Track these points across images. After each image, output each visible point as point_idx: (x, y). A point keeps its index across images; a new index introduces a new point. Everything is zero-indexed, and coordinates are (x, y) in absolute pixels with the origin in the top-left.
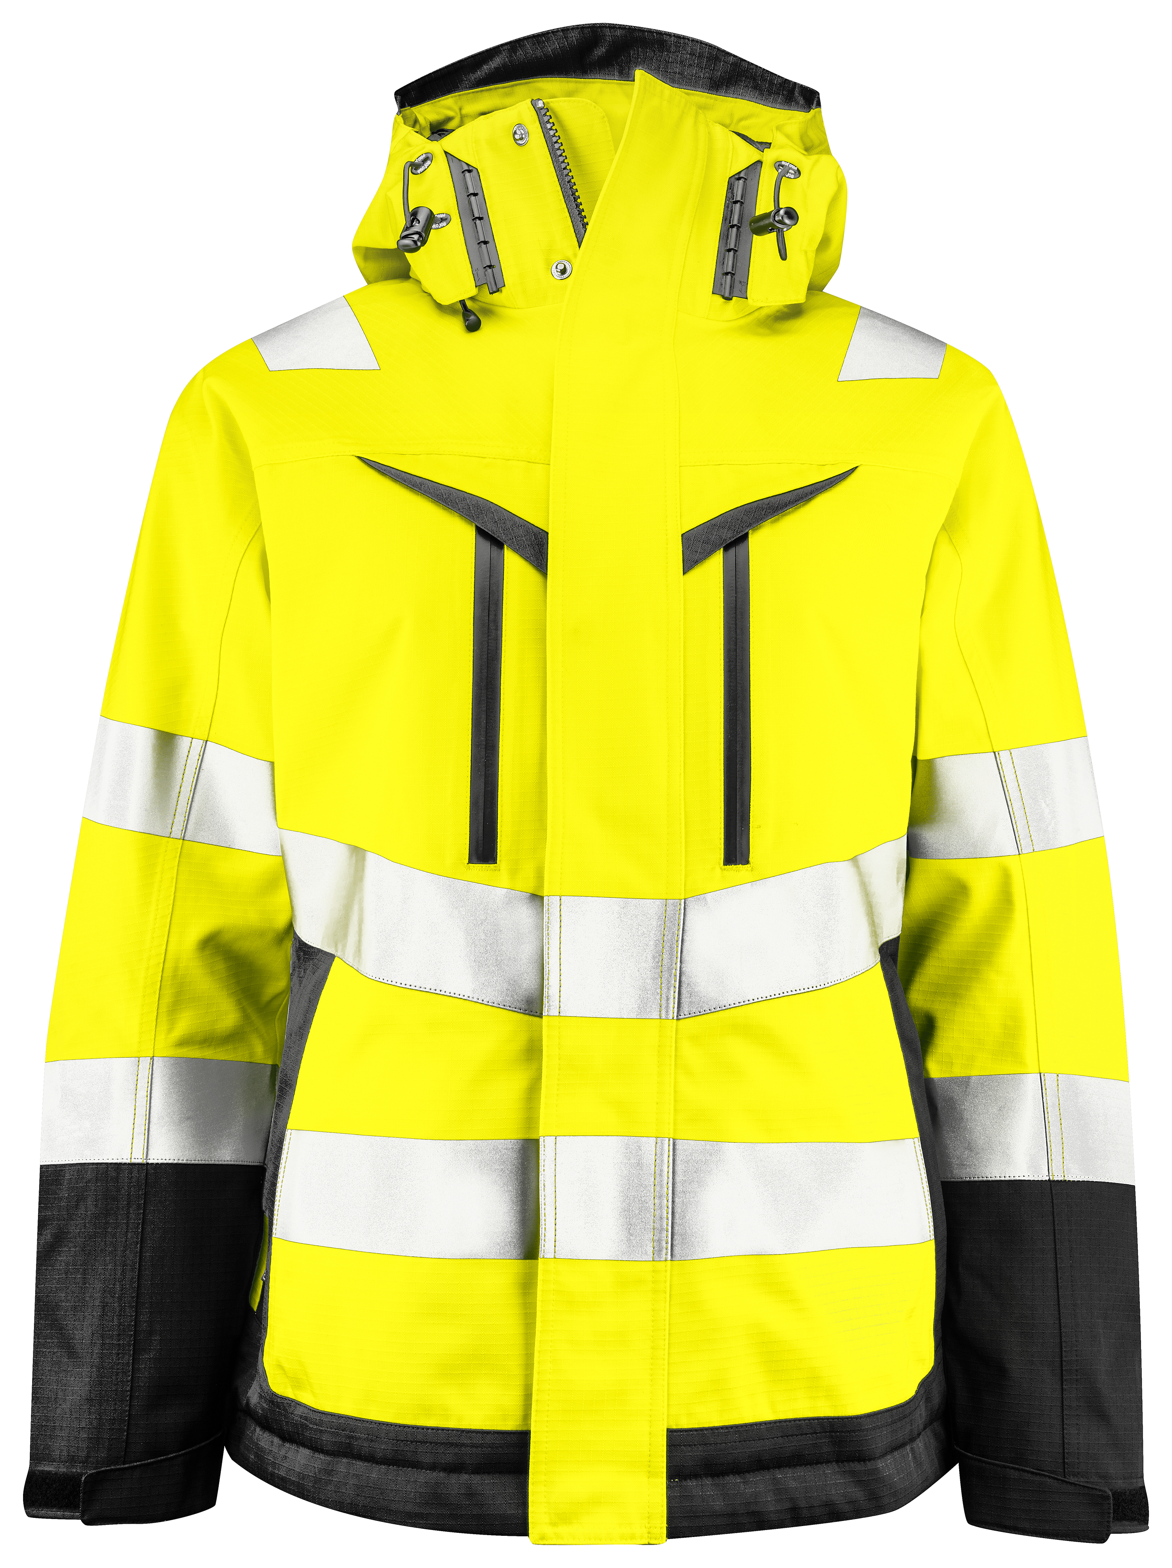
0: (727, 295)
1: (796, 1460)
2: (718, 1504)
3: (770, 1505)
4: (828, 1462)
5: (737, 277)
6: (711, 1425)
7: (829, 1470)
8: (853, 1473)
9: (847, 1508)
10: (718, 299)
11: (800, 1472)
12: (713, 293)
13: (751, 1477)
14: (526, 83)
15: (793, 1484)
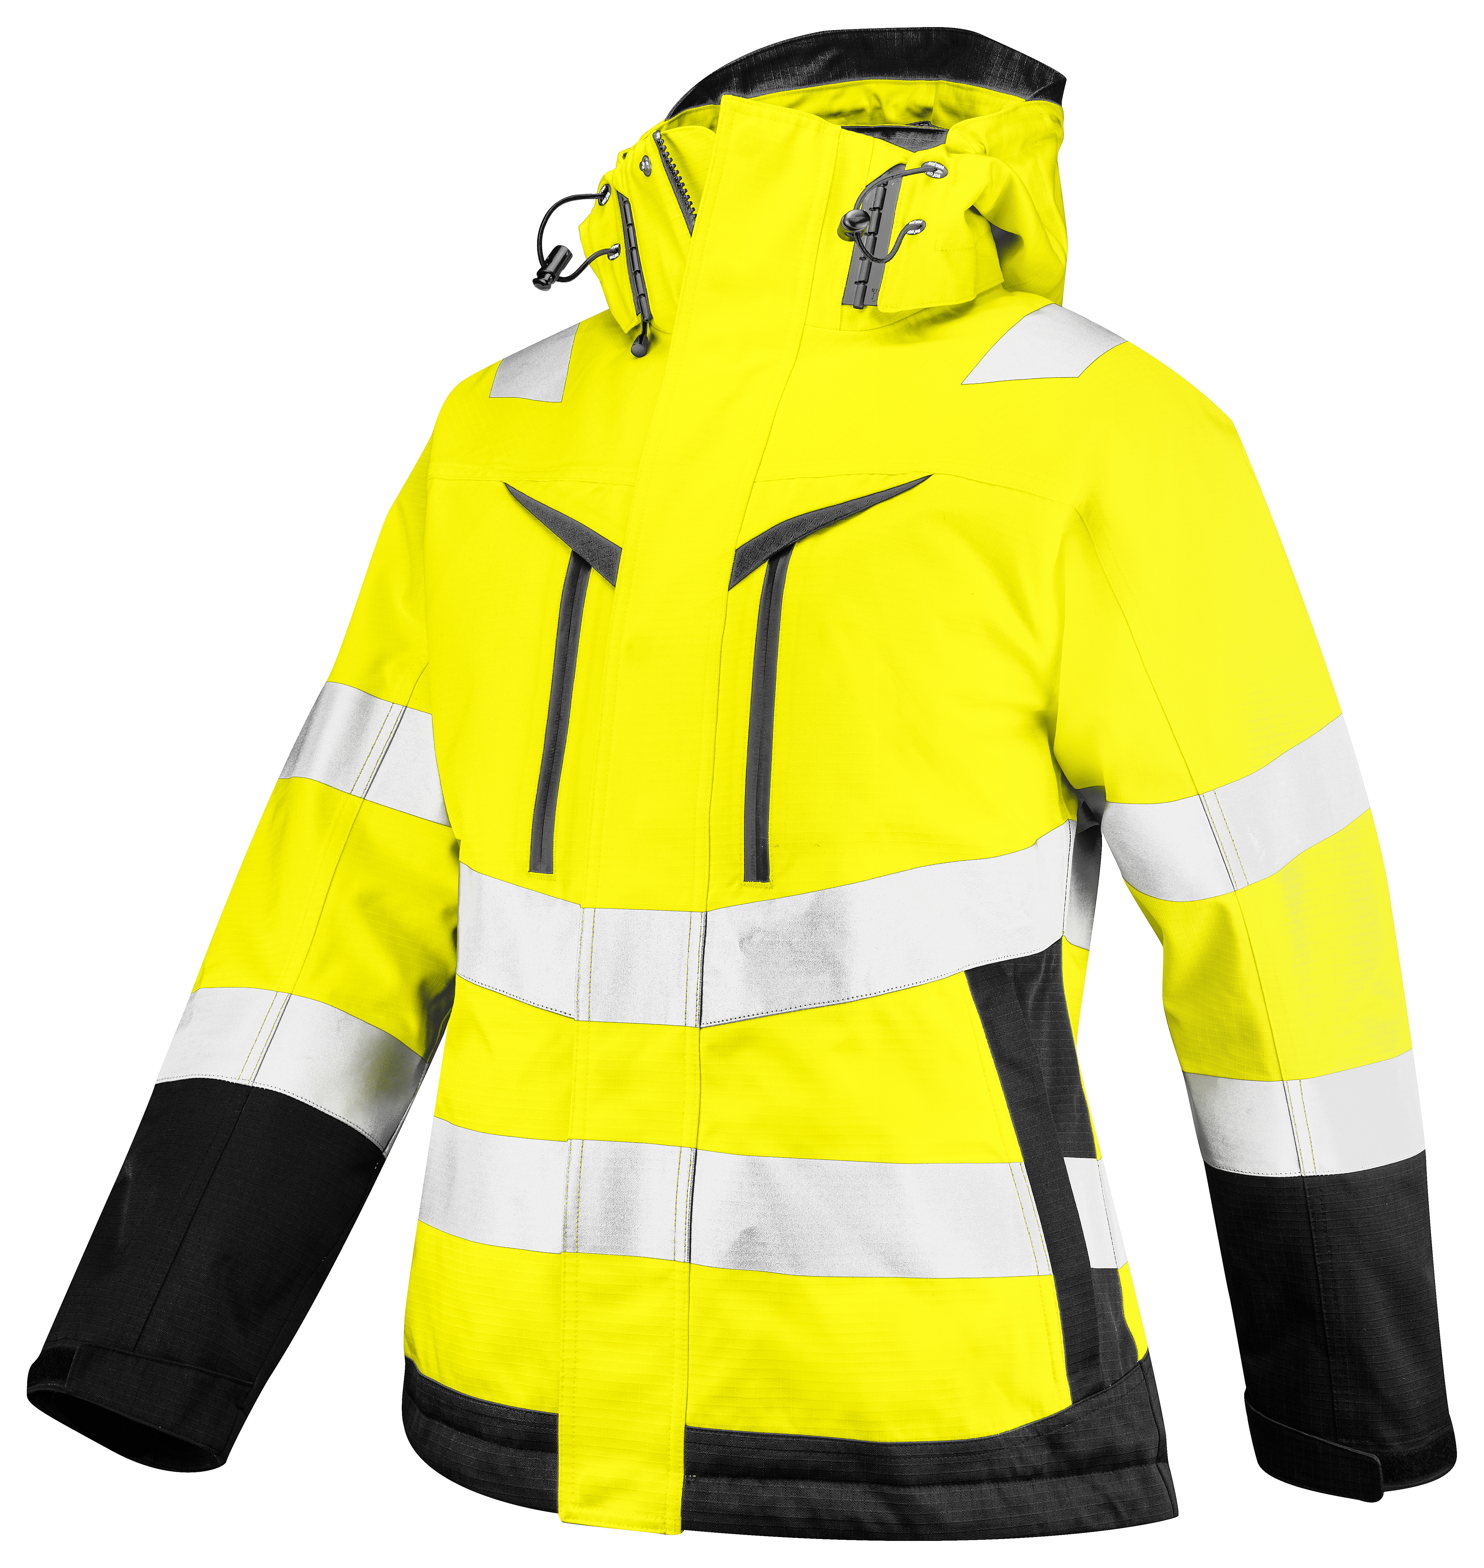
0: (857, 304)
1: (817, 1474)
2: (734, 1505)
3: (791, 1512)
4: (858, 1482)
5: (869, 285)
6: (728, 1429)
7: (858, 1489)
8: (884, 1496)
9: (876, 1528)
10: (849, 309)
11: (824, 1486)
12: (842, 304)
13: (771, 1484)
14: (858, 84)
15: (815, 1496)
